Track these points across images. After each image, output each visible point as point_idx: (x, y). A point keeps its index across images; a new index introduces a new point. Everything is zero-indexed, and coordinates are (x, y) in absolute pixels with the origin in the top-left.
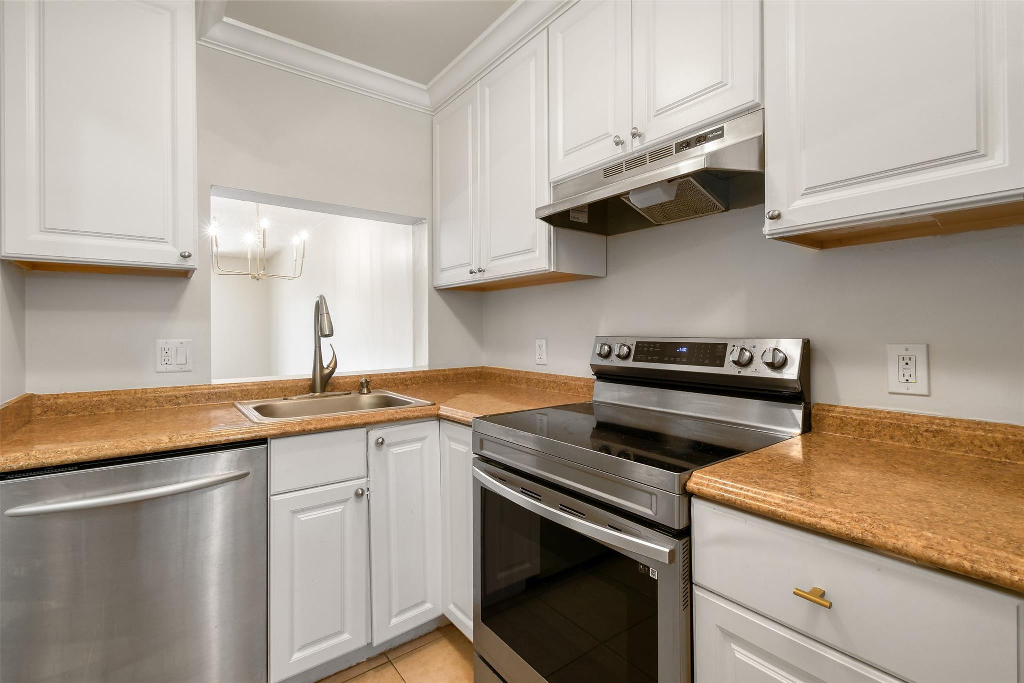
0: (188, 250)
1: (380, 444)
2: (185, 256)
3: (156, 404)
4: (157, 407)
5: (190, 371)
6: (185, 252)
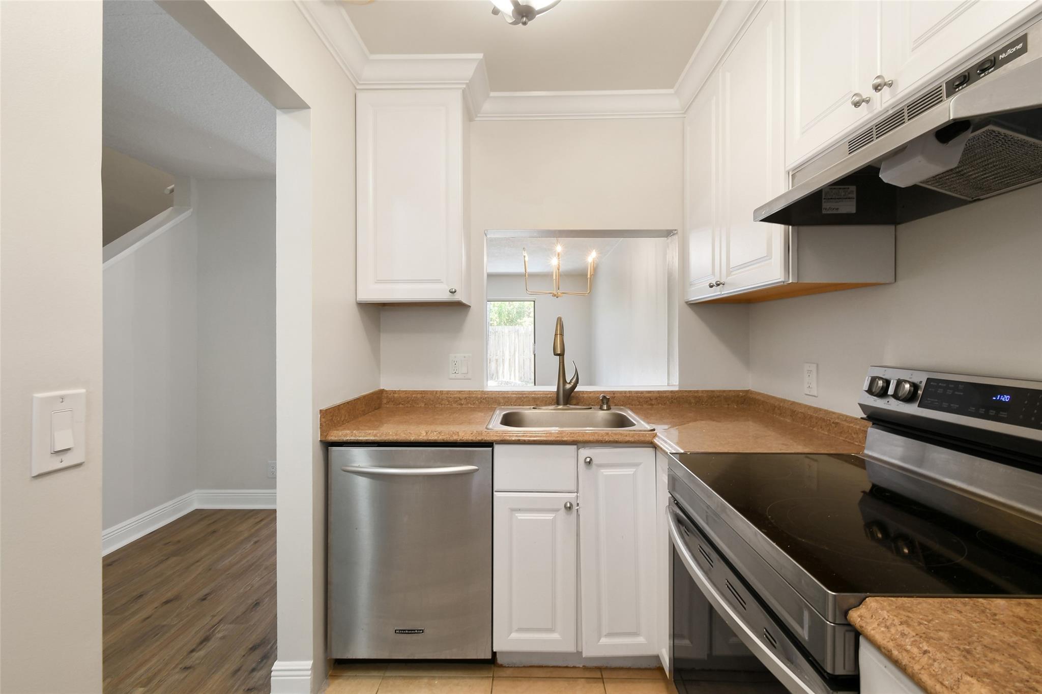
0: (454, 287)
1: (589, 463)
2: (453, 292)
3: (447, 403)
4: (448, 405)
5: (470, 379)
6: (452, 289)
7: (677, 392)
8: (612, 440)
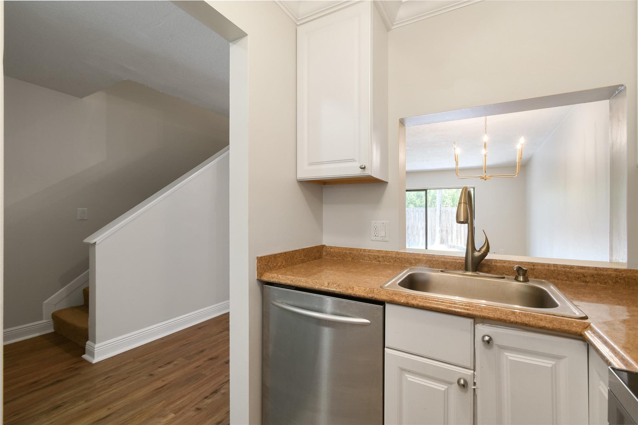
0: (364, 164)
2: (363, 168)
5: (387, 242)
6: (363, 165)
7: (625, 270)
8: (520, 321)
